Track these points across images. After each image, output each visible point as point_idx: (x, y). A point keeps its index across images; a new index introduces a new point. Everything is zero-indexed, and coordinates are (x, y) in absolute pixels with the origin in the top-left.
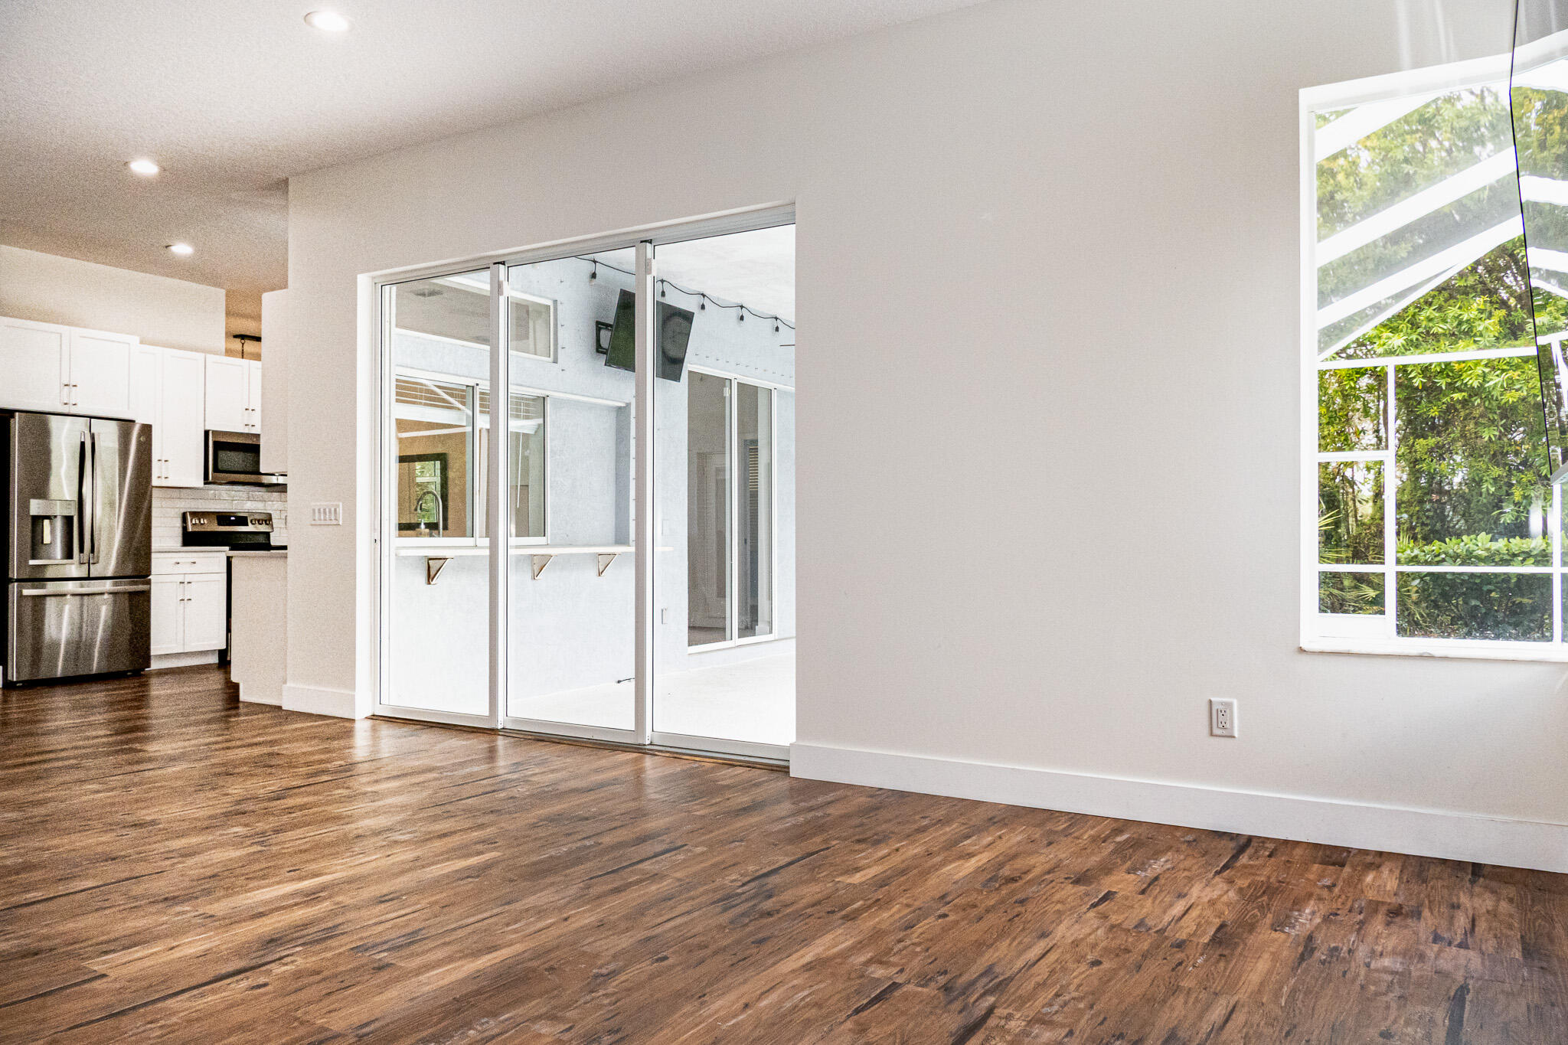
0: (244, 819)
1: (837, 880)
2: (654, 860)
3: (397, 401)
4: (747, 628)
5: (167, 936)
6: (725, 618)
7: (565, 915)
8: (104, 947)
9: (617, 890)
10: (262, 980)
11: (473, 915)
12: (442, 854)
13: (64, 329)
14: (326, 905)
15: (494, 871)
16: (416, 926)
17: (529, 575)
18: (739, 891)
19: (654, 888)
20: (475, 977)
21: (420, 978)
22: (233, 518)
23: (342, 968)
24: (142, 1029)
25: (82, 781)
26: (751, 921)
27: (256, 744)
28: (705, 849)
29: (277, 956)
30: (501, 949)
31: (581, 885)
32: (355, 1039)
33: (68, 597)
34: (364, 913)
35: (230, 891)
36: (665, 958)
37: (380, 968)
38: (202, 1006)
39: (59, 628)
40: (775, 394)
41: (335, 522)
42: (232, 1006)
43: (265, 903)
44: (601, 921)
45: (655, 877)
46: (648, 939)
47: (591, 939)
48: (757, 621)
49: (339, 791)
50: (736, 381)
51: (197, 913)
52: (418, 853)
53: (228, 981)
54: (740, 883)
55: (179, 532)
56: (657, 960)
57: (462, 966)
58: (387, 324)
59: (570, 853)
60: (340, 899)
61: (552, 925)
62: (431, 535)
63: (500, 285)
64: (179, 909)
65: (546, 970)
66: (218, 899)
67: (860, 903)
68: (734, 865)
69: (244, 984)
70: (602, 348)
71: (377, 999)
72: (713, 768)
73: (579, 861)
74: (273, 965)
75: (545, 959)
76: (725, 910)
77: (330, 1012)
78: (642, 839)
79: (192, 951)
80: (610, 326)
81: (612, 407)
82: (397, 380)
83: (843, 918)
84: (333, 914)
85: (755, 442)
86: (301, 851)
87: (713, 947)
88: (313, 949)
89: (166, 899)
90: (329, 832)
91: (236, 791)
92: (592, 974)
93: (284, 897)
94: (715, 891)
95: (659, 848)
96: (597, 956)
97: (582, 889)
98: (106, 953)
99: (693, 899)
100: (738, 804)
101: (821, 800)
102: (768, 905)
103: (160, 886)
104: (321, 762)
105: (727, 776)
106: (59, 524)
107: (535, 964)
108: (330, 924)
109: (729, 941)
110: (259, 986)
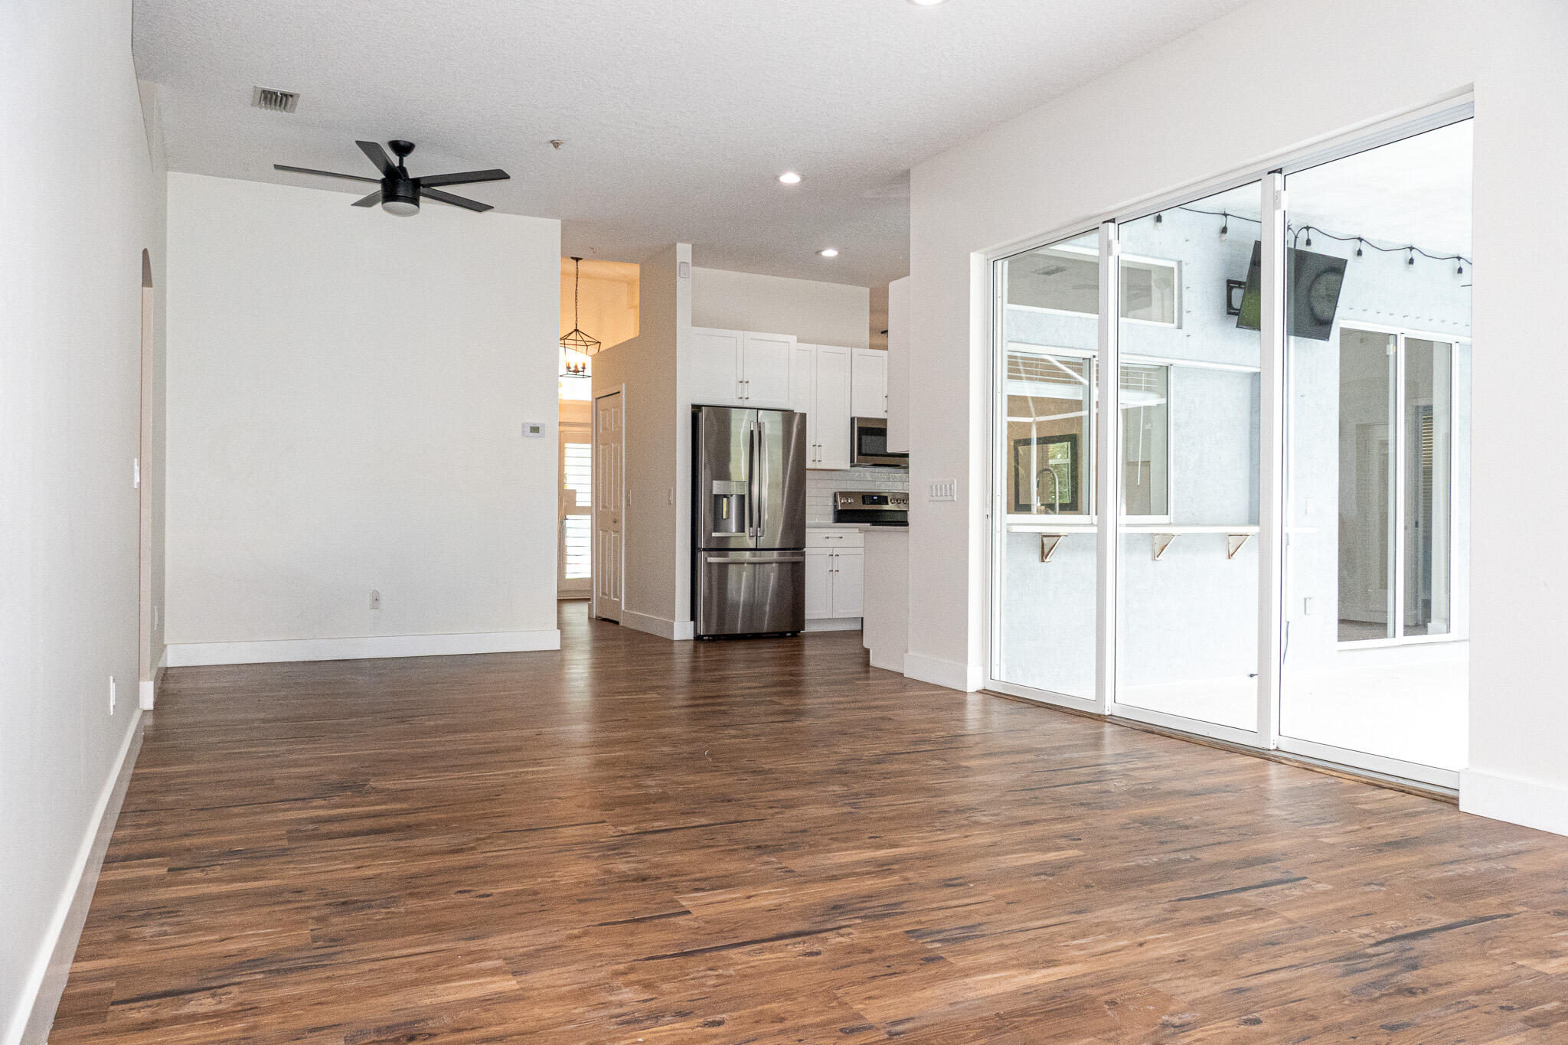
0: (843, 778)
1: (1520, 963)
2: (1261, 890)
3: (1010, 377)
4: (1417, 625)
5: (750, 884)
6: (1386, 612)
7: (1141, 940)
8: (698, 884)
9: (1209, 920)
10: (816, 947)
11: (1038, 919)
12: (1020, 843)
13: (738, 333)
14: (894, 880)
15: (1071, 872)
16: (978, 919)
17: (1149, 556)
18: (1370, 951)
19: (1255, 925)
20: (1026, 992)
21: (968, 980)
22: (875, 498)
23: (893, 952)
24: (703, 974)
25: (726, 726)
26: (1383, 995)
27: (873, 707)
28: (1330, 887)
29: (837, 924)
30: (1060, 965)
31: (1166, 906)
32: (886, 1036)
33: (745, 565)
34: (928, 895)
35: (814, 848)
36: (1257, 1022)
37: (930, 960)
38: (757, 963)
39: (739, 590)
40: (1456, 349)
41: (950, 498)
42: (781, 970)
43: (841, 866)
44: (1184, 955)
45: (1258, 912)
46: (1240, 991)
47: (1166, 976)
48: (1430, 617)
49: (936, 762)
50: (1403, 336)
51: (780, 866)
52: (996, 838)
53: (787, 941)
54: (1373, 941)
55: (830, 509)
56: (1246, 1022)
57: (1014, 977)
58: (999, 300)
59: (1159, 864)
60: (909, 874)
61: (1123, 948)
62: (1047, 513)
63: (1109, 245)
64: (766, 858)
65: (1107, 1002)
66: (801, 855)
67: (1555, 1004)
68: (1367, 915)
69: (800, 948)
70: (1234, 309)
71: (917, 994)
72: (1354, 787)
73: (1168, 876)
74: (830, 933)
75: (1109, 989)
76: (1347, 974)
77: (870, 998)
78: (1249, 863)
79: (765, 903)
80: (1244, 283)
81: (1247, 374)
82: (1009, 357)
83: (1526, 1020)
84: (899, 890)
85: (1429, 409)
86: (886, 819)
87: (1327, 1021)
88: (871, 924)
89: (759, 847)
90: (917, 803)
91: (845, 750)
92: (1159, 1021)
93: (858, 863)
94: (1337, 944)
95: (1270, 876)
96: (1170, 999)
97: (1165, 910)
98: (697, 890)
99: (1306, 950)
100: (1384, 837)
101: (1502, 847)
102: (1409, 978)
103: (757, 833)
104: (923, 731)
105: (1371, 798)
106: (734, 501)
107: (1094, 992)
108: (894, 900)
109: (1349, 1017)
110: (811, 954)
